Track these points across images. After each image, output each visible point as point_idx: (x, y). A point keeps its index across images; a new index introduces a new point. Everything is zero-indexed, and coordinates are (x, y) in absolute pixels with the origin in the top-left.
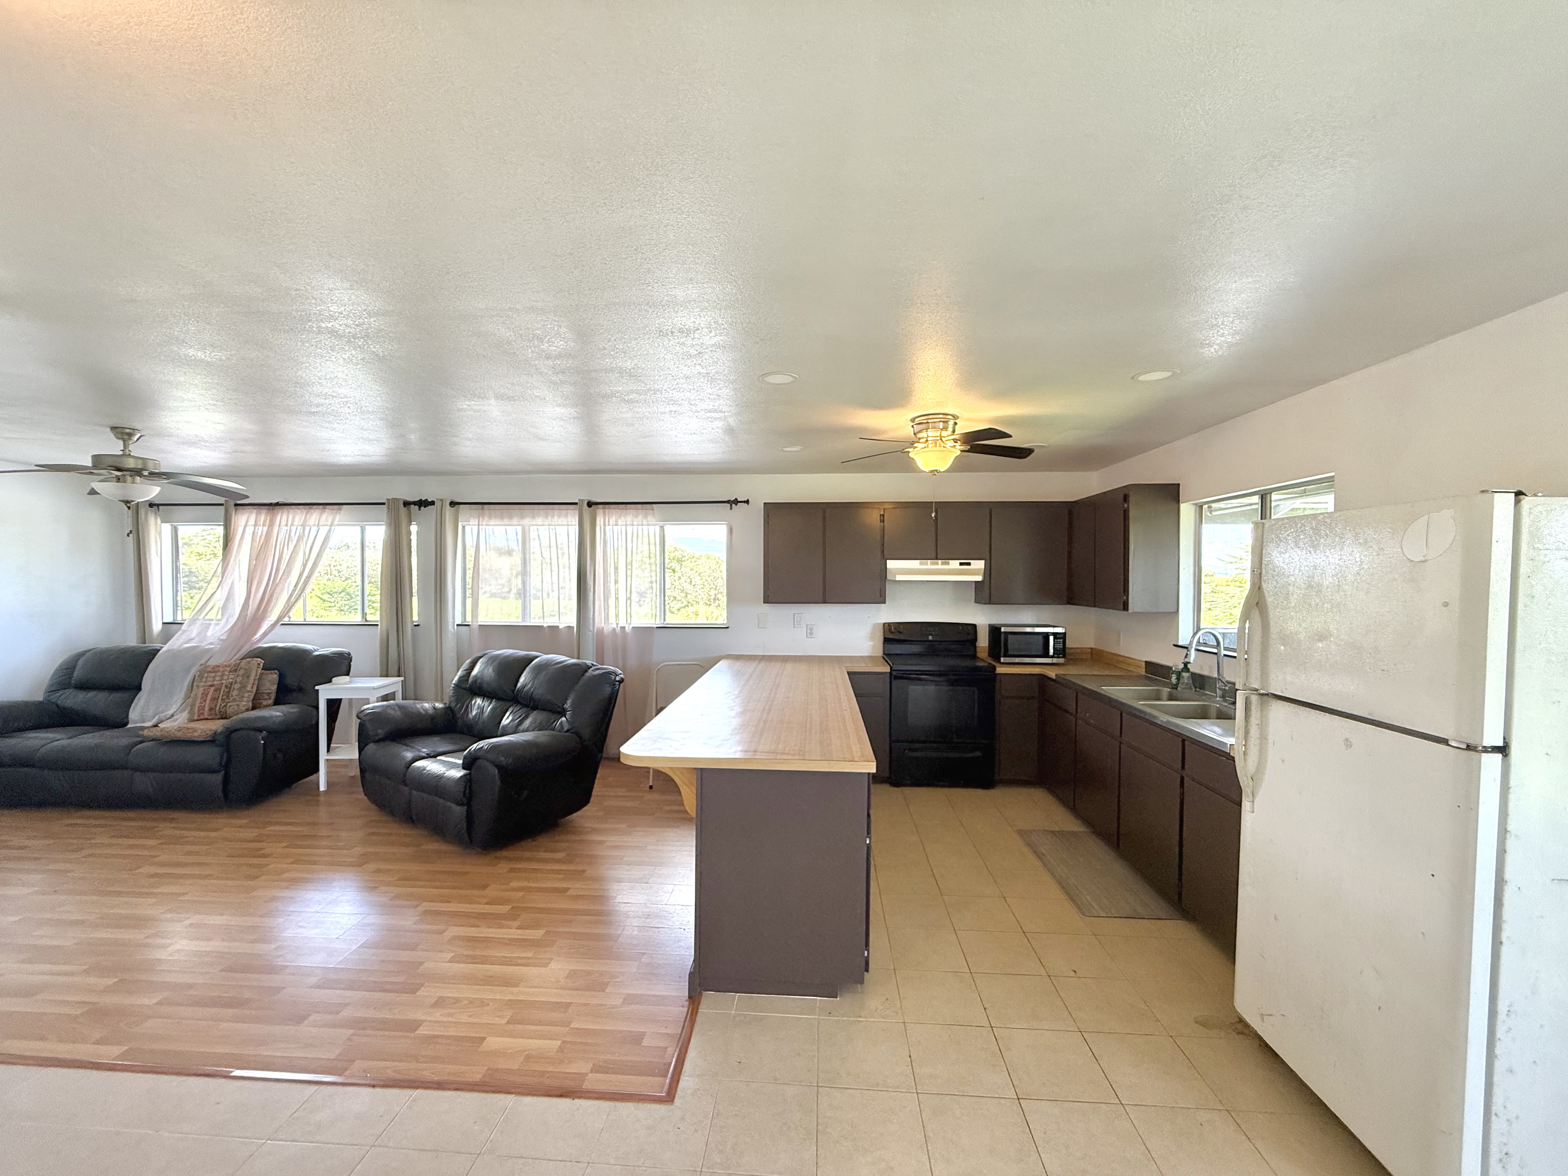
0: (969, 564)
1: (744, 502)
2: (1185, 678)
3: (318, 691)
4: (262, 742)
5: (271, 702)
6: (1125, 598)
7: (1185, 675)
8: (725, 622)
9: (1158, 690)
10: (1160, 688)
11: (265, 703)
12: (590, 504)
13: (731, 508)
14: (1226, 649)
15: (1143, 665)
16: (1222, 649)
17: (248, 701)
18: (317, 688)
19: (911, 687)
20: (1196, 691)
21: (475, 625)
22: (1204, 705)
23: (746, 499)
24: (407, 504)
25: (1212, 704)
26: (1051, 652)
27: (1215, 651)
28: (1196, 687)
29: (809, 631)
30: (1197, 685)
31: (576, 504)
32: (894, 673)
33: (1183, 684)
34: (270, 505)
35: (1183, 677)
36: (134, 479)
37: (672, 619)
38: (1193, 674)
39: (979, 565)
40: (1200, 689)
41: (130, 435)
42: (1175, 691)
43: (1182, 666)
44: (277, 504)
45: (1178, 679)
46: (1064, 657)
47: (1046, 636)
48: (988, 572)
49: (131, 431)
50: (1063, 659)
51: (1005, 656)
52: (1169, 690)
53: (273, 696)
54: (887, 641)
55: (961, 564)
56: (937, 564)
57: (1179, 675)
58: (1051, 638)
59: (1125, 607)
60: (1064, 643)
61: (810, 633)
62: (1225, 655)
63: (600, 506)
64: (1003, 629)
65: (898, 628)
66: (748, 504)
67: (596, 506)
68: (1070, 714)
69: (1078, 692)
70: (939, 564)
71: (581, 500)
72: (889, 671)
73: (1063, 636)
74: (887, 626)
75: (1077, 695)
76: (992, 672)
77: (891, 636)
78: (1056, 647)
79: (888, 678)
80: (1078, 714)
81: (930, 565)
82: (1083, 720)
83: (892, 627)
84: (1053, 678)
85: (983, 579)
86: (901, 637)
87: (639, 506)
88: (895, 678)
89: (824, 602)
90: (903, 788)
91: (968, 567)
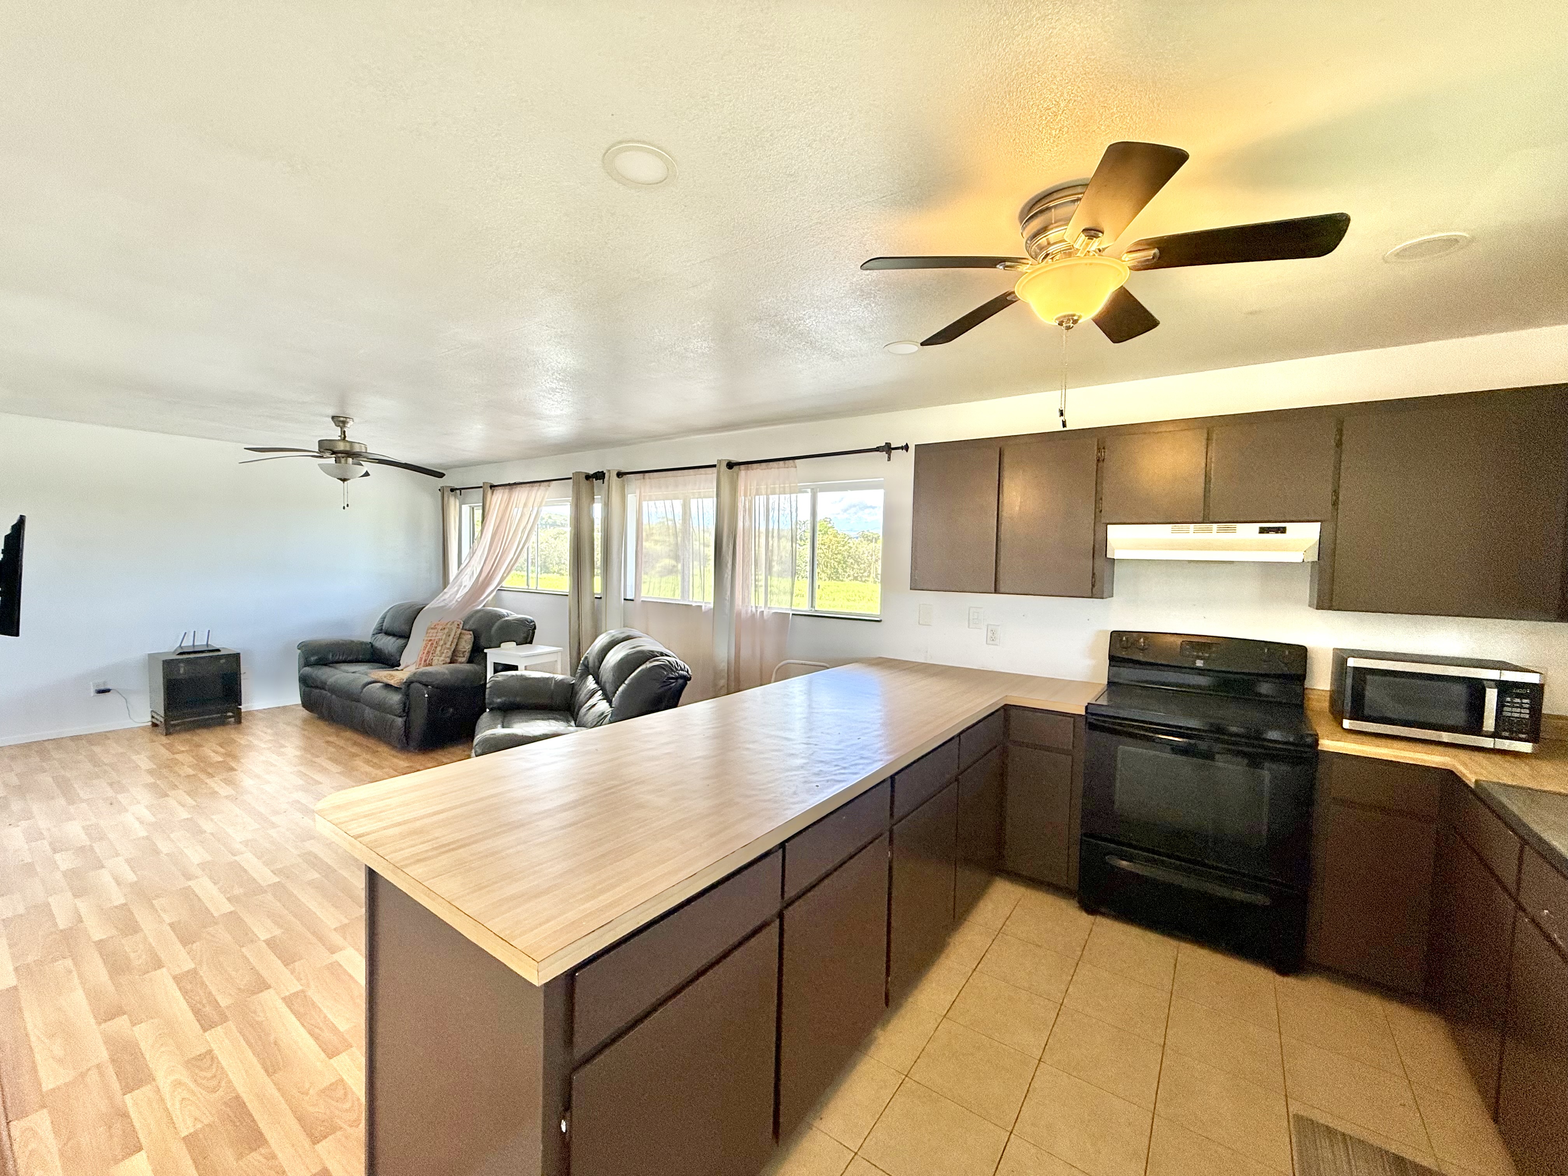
0: (1283, 530)
1: (902, 448)
3: (486, 653)
4: (426, 696)
5: (464, 659)
8: (880, 613)
11: (460, 660)
12: (730, 465)
13: (889, 459)
17: (446, 657)
18: (485, 651)
19: (1122, 747)
21: (638, 601)
23: (904, 444)
24: (588, 477)
26: (1489, 723)
29: (990, 634)
31: (714, 466)
32: (1092, 719)
34: (509, 485)
36: (346, 460)
37: (823, 606)
39: (1305, 532)
41: (344, 423)
44: (515, 484)
46: (1534, 739)
47: (1478, 685)
48: (1329, 546)
49: (344, 419)
50: (1529, 745)
51: (1353, 719)
53: (467, 655)
54: (1114, 659)
55: (1263, 531)
56: (1210, 531)
58: (1492, 695)
60: (1535, 709)
61: (992, 638)
63: (742, 467)
64: (1352, 662)
65: (1138, 641)
66: (907, 451)
67: (735, 467)
68: (1505, 889)
69: (1528, 844)
70: (1213, 533)
71: (720, 461)
72: (1084, 713)
73: (1536, 692)
74: (1116, 636)
75: (1522, 851)
76: (1310, 746)
77: (1124, 654)
78: (1504, 714)
79: (1082, 724)
80: (1524, 900)
81: (1191, 533)
82: (1533, 920)
83: (1124, 639)
84: (1473, 786)
85: (1316, 559)
86: (1140, 657)
87: (781, 463)
88: (1092, 727)
89: (996, 591)
90: (1099, 919)
91: (1280, 535)
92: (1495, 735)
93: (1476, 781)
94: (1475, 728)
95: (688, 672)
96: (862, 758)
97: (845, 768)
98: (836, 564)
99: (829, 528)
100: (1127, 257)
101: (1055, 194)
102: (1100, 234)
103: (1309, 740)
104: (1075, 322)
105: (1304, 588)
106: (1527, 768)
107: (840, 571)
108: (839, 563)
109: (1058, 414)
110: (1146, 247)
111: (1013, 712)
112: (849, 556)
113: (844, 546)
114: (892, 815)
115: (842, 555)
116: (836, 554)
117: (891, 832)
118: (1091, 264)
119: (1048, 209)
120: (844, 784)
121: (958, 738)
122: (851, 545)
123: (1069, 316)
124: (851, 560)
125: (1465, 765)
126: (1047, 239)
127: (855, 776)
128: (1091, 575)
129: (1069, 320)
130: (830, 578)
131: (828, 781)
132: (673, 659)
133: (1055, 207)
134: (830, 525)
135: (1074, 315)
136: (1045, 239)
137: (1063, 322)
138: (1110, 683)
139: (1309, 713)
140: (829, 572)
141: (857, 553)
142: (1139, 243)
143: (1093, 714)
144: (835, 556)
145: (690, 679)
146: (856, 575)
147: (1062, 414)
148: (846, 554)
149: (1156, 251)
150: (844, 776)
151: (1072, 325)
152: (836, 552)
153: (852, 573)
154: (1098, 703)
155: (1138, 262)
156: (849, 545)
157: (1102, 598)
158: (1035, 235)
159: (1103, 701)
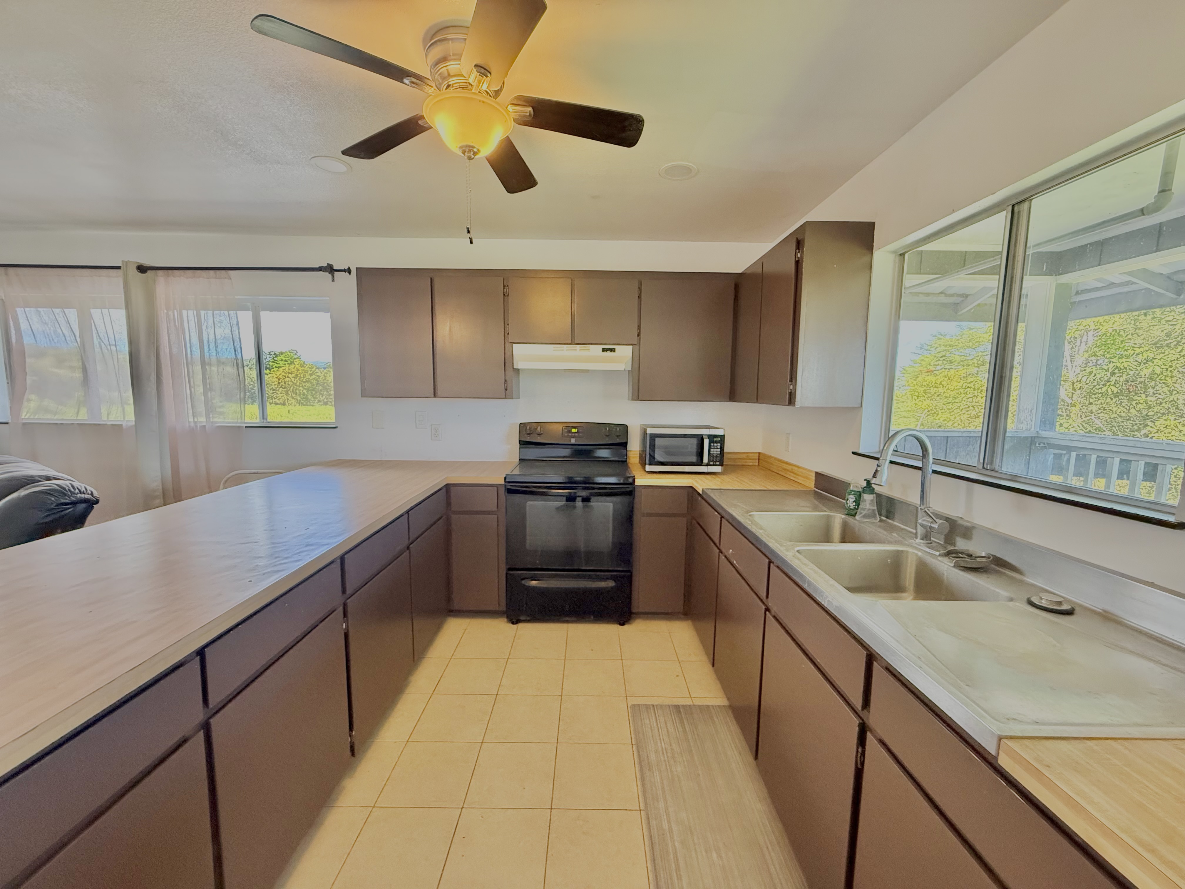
0: (613, 350)
1: (345, 271)
2: (868, 502)
6: (791, 387)
7: (868, 498)
8: (334, 421)
9: (828, 516)
10: (831, 514)
12: (142, 269)
13: (333, 280)
14: (937, 461)
15: (813, 476)
16: (931, 460)
19: (529, 503)
20: (881, 521)
22: (898, 551)
23: (346, 268)
25: (910, 550)
26: (705, 457)
27: (920, 464)
28: (880, 515)
29: (434, 432)
30: (884, 512)
31: (119, 268)
32: (509, 486)
33: (864, 509)
35: (865, 501)
37: (275, 417)
38: (879, 496)
39: (625, 352)
40: (887, 517)
42: (850, 519)
43: (865, 484)
45: (858, 502)
46: (721, 465)
47: (701, 438)
48: (637, 361)
50: (720, 467)
51: (650, 464)
52: (843, 516)
54: (524, 444)
55: (604, 350)
56: (574, 350)
57: (858, 496)
58: (706, 442)
59: (791, 400)
60: (722, 449)
61: (435, 435)
62: (935, 472)
63: (160, 272)
64: (649, 431)
65: (536, 429)
66: (350, 274)
67: (149, 272)
68: (715, 544)
69: (723, 517)
70: (577, 350)
71: (126, 263)
72: (503, 483)
73: (722, 439)
74: (523, 426)
75: (721, 520)
76: (631, 484)
77: (528, 439)
78: (711, 452)
79: (502, 491)
80: (721, 547)
81: (566, 350)
82: (725, 557)
83: (528, 428)
84: (701, 493)
85: (630, 369)
86: (539, 440)
87: (212, 272)
88: (510, 491)
89: (435, 395)
90: (521, 625)
91: (612, 354)
92: (708, 465)
93: (703, 490)
94: (700, 463)
95: (92, 494)
96: (307, 546)
97: (287, 558)
98: (305, 391)
99: (295, 359)
100: (511, 108)
101: (451, 28)
102: (489, 75)
103: (630, 480)
104: (475, 154)
105: (625, 388)
106: (719, 480)
107: (310, 397)
108: (308, 390)
109: (466, 231)
110: (524, 103)
111: (453, 489)
112: (317, 384)
113: (311, 375)
114: (344, 591)
115: (311, 383)
116: (305, 382)
117: (345, 605)
118: (483, 102)
119: (445, 40)
120: (283, 573)
121: (407, 514)
122: (319, 374)
123: (469, 146)
124: (321, 388)
125: (697, 482)
126: (447, 70)
127: (298, 563)
128: (504, 381)
129: (470, 151)
130: (300, 403)
131: (264, 574)
132: (68, 482)
133: (452, 39)
134: (296, 357)
135: (474, 147)
136: (445, 68)
137: (465, 152)
138: (521, 460)
139: (630, 465)
140: (299, 398)
141: (325, 381)
142: (519, 98)
143: (509, 482)
144: (304, 384)
145: (97, 502)
146: (325, 400)
147: (469, 232)
148: (314, 382)
149: (531, 109)
150: (284, 565)
151: (473, 156)
152: (304, 380)
153: (322, 399)
154: (513, 473)
155: (520, 116)
156: (317, 374)
157: (512, 398)
158: (437, 63)
159: (517, 472)
